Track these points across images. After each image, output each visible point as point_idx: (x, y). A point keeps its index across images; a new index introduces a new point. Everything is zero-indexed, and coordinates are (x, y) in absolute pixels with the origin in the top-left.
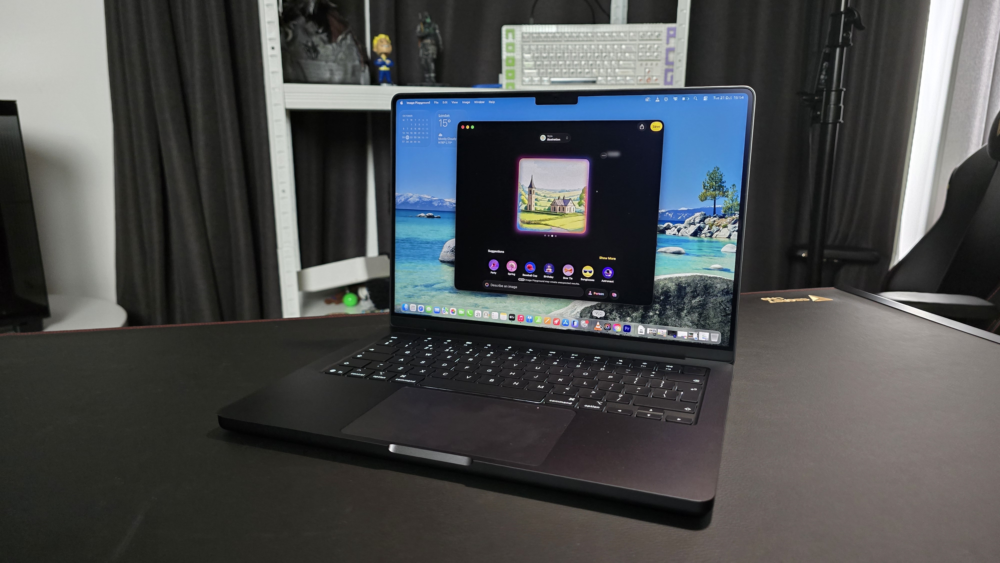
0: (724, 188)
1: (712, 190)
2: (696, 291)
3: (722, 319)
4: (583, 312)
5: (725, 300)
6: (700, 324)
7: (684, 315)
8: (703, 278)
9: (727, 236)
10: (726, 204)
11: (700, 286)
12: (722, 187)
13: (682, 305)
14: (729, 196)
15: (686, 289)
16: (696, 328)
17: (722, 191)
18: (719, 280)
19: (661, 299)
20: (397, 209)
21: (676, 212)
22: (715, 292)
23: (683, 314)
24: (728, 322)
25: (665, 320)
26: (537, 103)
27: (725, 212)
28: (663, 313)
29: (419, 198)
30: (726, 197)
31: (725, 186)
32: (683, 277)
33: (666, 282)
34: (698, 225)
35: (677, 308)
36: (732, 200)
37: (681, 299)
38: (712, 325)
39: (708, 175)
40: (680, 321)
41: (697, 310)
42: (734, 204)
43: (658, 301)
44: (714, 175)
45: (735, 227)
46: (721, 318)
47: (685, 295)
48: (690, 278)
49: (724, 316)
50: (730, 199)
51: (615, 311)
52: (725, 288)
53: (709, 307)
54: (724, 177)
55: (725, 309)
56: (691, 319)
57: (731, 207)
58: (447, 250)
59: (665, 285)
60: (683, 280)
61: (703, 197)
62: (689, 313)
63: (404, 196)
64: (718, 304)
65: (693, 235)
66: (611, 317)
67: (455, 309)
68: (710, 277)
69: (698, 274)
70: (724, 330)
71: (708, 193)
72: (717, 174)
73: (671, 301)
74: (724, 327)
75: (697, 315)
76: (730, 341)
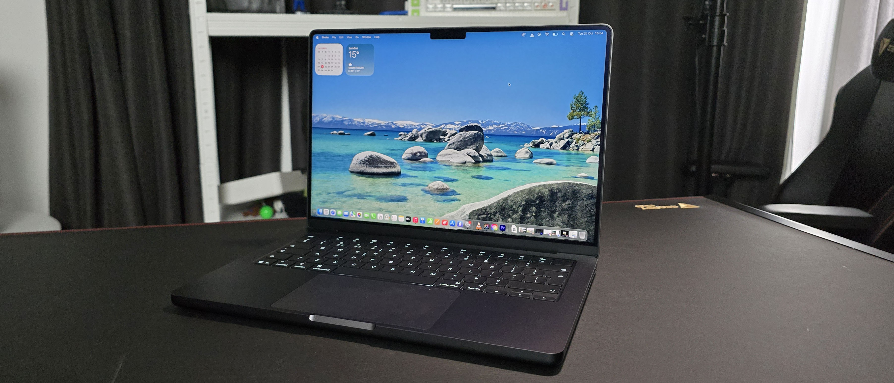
0: (588, 109)
1: (578, 110)
2: (566, 196)
3: (587, 220)
4: (471, 214)
5: (590, 203)
6: (569, 223)
7: (556, 217)
8: (572, 185)
9: (591, 149)
10: (590, 122)
11: (570, 191)
12: (587, 108)
13: (554, 208)
14: (592, 116)
15: (557, 194)
16: (566, 227)
17: (586, 112)
18: (585, 186)
19: (537, 202)
20: (314, 128)
21: (548, 129)
22: (582, 197)
23: (555, 215)
24: (593, 222)
25: (540, 221)
26: (432, 38)
27: (589, 129)
28: (538, 215)
29: (332, 118)
30: (590, 116)
31: (588, 107)
32: (555, 184)
33: (541, 188)
34: (567, 140)
35: (551, 210)
36: (595, 119)
37: (554, 202)
38: (580, 224)
39: (574, 98)
40: (553, 221)
41: (566, 212)
42: (596, 123)
43: (534, 205)
44: (580, 98)
45: (597, 142)
46: (586, 218)
47: (557, 200)
48: (560, 185)
49: (590, 217)
50: (593, 118)
51: (498, 213)
52: (590, 193)
53: (577, 210)
54: (587, 100)
55: (590, 211)
56: (562, 220)
57: (594, 125)
58: (356, 162)
59: (540, 191)
60: (555, 186)
61: (570, 116)
62: (560, 214)
63: (320, 116)
64: (584, 206)
65: (562, 148)
66: (495, 219)
67: (361, 213)
68: (577, 184)
69: (568, 181)
70: (589, 229)
71: (574, 113)
72: (582, 97)
73: (545, 205)
74: (590, 226)
75: (566, 216)
76: (594, 237)
